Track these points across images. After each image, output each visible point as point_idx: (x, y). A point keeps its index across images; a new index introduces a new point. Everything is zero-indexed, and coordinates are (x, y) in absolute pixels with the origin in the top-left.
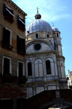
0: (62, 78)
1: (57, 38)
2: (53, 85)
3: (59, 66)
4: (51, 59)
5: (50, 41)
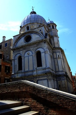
0: (59, 71)
1: (53, 29)
2: (44, 79)
3: (56, 58)
4: (41, 49)
5: (40, 30)
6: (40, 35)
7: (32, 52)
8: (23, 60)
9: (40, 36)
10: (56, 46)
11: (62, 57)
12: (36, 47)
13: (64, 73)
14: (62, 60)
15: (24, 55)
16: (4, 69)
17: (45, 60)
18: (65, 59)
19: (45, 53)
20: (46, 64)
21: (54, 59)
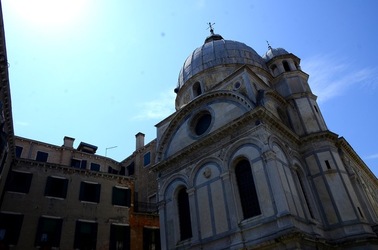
0: (341, 225)
1: (286, 75)
3: (317, 175)
4: (250, 148)
5: (238, 85)
6: (236, 100)
7: (218, 166)
8: (191, 201)
9: (238, 104)
10: (312, 128)
11: (341, 167)
12: (231, 146)
13: (367, 229)
14: (346, 177)
15: (195, 180)
16: (141, 240)
17: (269, 185)
18: (361, 173)
19: (265, 162)
20: (274, 203)
21: (312, 177)
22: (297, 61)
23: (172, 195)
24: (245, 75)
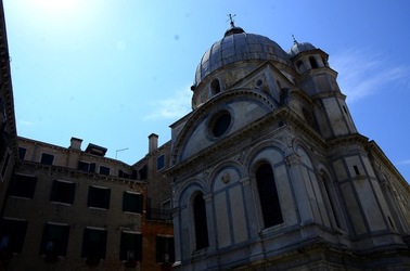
0: (369, 235)
3: (345, 181)
4: (272, 151)
6: (257, 98)
7: (238, 170)
8: (208, 208)
9: (260, 103)
10: (339, 130)
11: (371, 173)
12: (252, 149)
13: (397, 240)
14: (376, 184)
15: (212, 185)
16: (153, 249)
18: (392, 180)
19: (288, 166)
20: (297, 211)
21: (340, 183)
22: (325, 56)
23: (188, 201)
24: (267, 71)
